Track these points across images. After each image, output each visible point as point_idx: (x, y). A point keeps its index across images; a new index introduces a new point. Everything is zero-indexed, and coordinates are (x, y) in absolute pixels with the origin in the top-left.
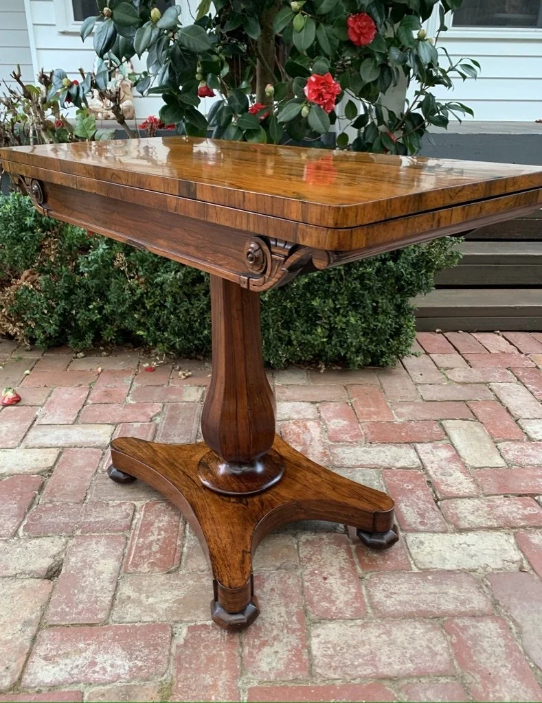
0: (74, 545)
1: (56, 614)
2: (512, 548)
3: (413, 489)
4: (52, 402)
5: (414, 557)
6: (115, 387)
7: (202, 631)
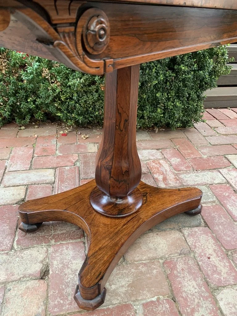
0: (53, 252)
3: (229, 196)
4: (13, 157)
6: (48, 146)
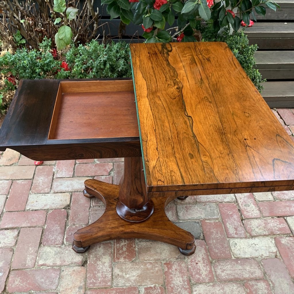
1: (91, 283)
2: (273, 246)
3: (232, 214)
5: (233, 252)
7: (150, 290)
